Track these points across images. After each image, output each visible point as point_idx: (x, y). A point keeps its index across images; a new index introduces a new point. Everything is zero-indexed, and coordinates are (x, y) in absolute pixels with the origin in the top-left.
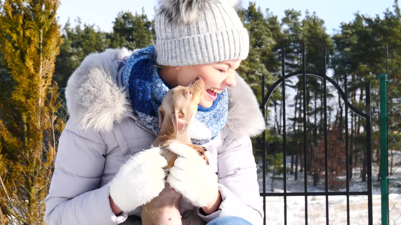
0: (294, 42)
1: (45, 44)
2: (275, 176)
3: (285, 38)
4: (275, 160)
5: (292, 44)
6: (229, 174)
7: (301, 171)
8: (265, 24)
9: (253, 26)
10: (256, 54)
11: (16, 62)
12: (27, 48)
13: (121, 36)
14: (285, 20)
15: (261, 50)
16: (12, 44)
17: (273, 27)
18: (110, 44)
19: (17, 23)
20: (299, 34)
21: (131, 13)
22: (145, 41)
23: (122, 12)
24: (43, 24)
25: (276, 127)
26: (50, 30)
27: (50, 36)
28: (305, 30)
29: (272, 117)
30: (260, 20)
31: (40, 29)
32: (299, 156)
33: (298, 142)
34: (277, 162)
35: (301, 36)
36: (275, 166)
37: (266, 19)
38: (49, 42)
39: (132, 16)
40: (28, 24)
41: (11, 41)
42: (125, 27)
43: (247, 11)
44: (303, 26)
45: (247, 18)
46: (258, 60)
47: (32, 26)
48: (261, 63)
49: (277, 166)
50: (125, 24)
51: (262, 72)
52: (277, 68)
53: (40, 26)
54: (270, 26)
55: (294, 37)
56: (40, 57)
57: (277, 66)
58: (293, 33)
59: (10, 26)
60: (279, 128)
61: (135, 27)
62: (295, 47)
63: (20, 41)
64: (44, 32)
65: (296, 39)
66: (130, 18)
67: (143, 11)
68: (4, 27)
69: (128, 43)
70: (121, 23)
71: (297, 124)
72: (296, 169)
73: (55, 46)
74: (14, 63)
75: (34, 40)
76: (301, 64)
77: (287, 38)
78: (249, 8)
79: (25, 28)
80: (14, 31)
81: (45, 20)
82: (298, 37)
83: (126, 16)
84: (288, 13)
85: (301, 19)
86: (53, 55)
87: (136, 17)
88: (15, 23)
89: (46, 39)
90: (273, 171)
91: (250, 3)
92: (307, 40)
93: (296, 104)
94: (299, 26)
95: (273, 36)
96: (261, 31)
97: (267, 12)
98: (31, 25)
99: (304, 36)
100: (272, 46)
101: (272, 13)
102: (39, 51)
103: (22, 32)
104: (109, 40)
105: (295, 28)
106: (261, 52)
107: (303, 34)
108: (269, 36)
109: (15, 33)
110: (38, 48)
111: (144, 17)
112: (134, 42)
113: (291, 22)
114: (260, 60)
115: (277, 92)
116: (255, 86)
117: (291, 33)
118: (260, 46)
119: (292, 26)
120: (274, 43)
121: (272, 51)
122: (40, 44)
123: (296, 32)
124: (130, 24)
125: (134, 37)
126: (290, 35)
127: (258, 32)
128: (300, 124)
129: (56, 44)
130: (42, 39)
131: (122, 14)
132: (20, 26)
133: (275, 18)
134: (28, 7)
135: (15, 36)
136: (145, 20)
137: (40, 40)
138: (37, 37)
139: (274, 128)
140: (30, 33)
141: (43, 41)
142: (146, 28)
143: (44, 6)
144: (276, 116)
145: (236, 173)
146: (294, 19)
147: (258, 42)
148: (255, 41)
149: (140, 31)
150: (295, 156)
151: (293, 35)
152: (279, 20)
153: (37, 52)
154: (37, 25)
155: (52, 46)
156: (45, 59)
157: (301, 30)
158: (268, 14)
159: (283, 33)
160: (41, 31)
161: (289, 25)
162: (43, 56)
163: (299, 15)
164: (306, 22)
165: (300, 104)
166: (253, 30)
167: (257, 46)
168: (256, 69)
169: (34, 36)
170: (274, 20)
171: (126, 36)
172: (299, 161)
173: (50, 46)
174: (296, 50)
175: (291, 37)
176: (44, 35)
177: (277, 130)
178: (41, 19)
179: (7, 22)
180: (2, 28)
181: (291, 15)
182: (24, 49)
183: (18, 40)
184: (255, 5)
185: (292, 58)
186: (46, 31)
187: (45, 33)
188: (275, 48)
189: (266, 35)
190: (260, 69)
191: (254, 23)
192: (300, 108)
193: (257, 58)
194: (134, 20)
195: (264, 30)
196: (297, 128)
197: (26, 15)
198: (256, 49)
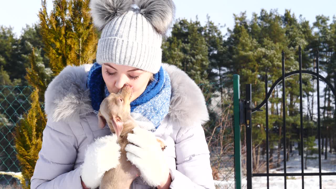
0: (323, 43)
1: (83, 50)
2: (308, 156)
3: (315, 39)
4: (308, 143)
5: (322, 44)
6: (185, 160)
7: (330, 151)
8: (298, 28)
9: (288, 29)
10: (291, 53)
11: (59, 66)
12: (69, 54)
13: (178, 39)
14: (316, 24)
15: (296, 50)
16: (56, 51)
17: (305, 30)
18: (169, 46)
19: (60, 34)
20: (327, 36)
21: (186, 20)
22: (197, 43)
23: (179, 19)
24: (82, 34)
25: (309, 115)
26: (88, 38)
27: (88, 43)
28: (332, 32)
29: (305, 106)
30: (294, 24)
31: (79, 38)
32: (328, 139)
33: (328, 127)
34: (309, 144)
35: (328, 38)
36: (308, 147)
37: (300, 23)
38: (87, 49)
39: (188, 22)
40: (69, 34)
41: (55, 48)
42: (182, 31)
43: (283, 17)
44: (330, 29)
45: (283, 23)
46: (293, 58)
47: (73, 36)
48: (295, 61)
49: (310, 148)
50: (181, 29)
51: (296, 69)
52: (309, 65)
53: (79, 35)
54: (303, 30)
55: (323, 38)
56: (79, 62)
57: (309, 63)
58: (323, 35)
59: (54, 36)
60: (311, 115)
61: (190, 32)
62: (325, 47)
63: (63, 48)
64: (82, 40)
65: (325, 40)
66: (186, 24)
67: (197, 19)
68: (49, 36)
69: (184, 45)
70: (178, 29)
71: (326, 112)
72: (326, 150)
73: (92, 52)
74: (57, 67)
75: (74, 47)
76: (329, 62)
77: (318, 39)
78: (285, 15)
79: (67, 37)
80: (58, 40)
81: (83, 31)
82: (326, 38)
83: (182, 22)
84: (318, 18)
85: (329, 23)
86: (91, 60)
87: (191, 23)
88: (58, 34)
89: (85, 46)
90: (306, 152)
91: (286, 10)
92: (334, 41)
93: (325, 95)
94: (327, 29)
95: (305, 37)
96: (295, 33)
97: (300, 17)
98: (72, 34)
99: (332, 38)
100: (304, 46)
101: (304, 18)
102: (78, 56)
103: (64, 41)
104: (168, 43)
105: (324, 31)
106: (294, 52)
107: (331, 36)
108: (302, 38)
109: (58, 42)
110: (78, 54)
111: (197, 23)
112: (189, 44)
113: (321, 26)
114: (295, 58)
115: (309, 85)
116: (290, 80)
117: (321, 35)
118: (294, 46)
119: (321, 29)
120: (306, 43)
121: (305, 50)
122: (79, 50)
123: (325, 34)
124: (185, 29)
125: (189, 40)
126: (320, 37)
127: (292, 34)
128: (329, 112)
129: (93, 50)
130: (81, 46)
131: (179, 21)
132: (62, 36)
133: (307, 23)
134: (69, 20)
135: (58, 45)
136: (198, 26)
137: (79, 47)
138: (76, 45)
139: (308, 115)
140: (71, 42)
141: (82, 48)
142: (198, 32)
143: (82, 19)
144: (309, 105)
145: (190, 159)
146: (323, 23)
147: (293, 43)
148: (290, 42)
149: (194, 35)
150: (325, 139)
151: (322, 37)
152: (311, 25)
153: (77, 57)
154: (77, 35)
155: (89, 52)
156: (84, 62)
157: (329, 33)
158: (301, 19)
159: (314, 35)
160: (81, 40)
161: (319, 28)
162: (82, 60)
163: (328, 20)
164: (333, 25)
165: (329, 95)
166: (289, 33)
167: (291, 46)
168: (291, 66)
169: (74, 44)
170: (306, 24)
171: (182, 39)
172: (328, 143)
173: (87, 52)
174: (325, 50)
175: (321, 39)
176: (83, 43)
177: (310, 117)
178: (80, 30)
179: (51, 32)
180: (48, 38)
181: (321, 21)
182: (66, 55)
183: (61, 48)
184: (290, 12)
185: (322, 57)
186: (84, 40)
187: (84, 41)
188: (307, 48)
189: (299, 37)
190: (294, 66)
191: (289, 27)
192: (329, 98)
193: (292, 56)
194: (189, 25)
195: (297, 33)
196: (326, 115)
197: (68, 27)
198: (290, 48)
